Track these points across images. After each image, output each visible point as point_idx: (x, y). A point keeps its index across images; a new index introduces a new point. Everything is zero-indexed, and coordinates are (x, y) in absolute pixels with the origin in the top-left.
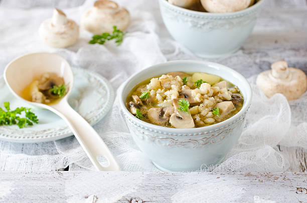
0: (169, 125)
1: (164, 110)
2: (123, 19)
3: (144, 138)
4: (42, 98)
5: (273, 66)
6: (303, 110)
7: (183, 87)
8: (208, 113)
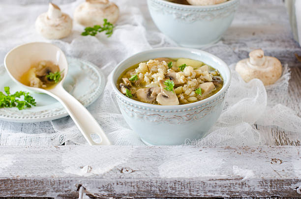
0: (156, 103)
1: (151, 90)
2: (113, 13)
3: (133, 116)
4: (39, 83)
5: (250, 55)
6: (278, 94)
7: (168, 70)
8: (191, 93)
